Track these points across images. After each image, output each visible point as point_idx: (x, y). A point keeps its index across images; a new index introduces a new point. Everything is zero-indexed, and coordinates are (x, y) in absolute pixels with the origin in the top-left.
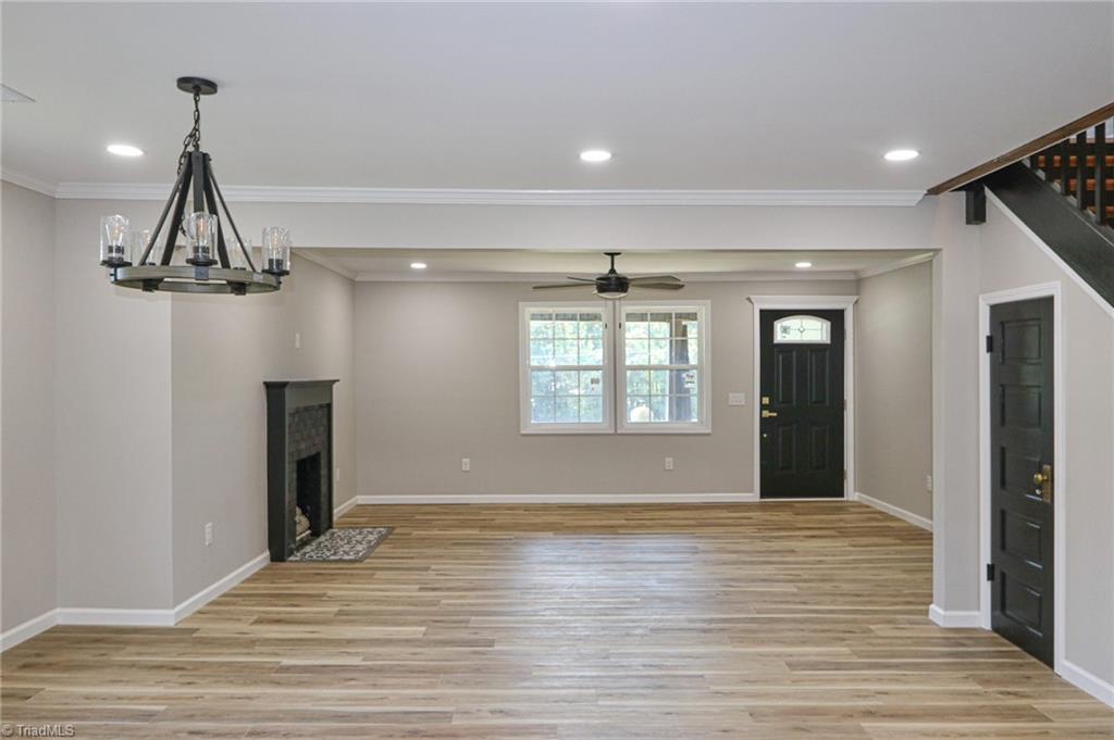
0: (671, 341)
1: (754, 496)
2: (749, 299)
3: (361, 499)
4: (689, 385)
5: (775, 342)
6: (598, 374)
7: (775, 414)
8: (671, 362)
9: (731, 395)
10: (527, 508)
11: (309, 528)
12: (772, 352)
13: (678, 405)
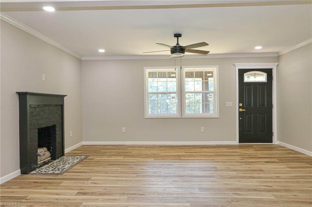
0: (203, 82)
1: (236, 142)
2: (234, 65)
3: (84, 143)
4: (210, 99)
5: (244, 82)
6: (174, 95)
7: (245, 110)
8: (203, 90)
9: (226, 102)
10: (147, 147)
11: (50, 157)
12: (243, 85)
13: (205, 106)
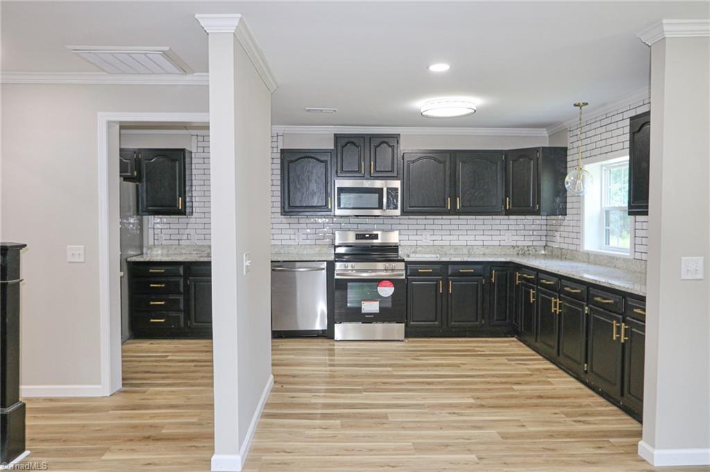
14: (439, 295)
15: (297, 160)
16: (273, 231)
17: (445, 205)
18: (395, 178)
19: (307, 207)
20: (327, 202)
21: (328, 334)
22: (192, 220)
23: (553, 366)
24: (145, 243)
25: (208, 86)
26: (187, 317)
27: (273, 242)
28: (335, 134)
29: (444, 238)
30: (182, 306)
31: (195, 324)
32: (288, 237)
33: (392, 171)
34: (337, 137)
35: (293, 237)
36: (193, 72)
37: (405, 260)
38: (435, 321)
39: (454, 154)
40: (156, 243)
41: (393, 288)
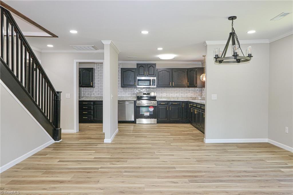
14: (167, 111)
15: (126, 71)
16: (119, 92)
17: (169, 85)
18: (155, 76)
19: (128, 85)
20: (134, 84)
21: (134, 122)
22: (95, 89)
23: (196, 129)
24: (81, 96)
25: (104, 53)
26: (94, 117)
27: (118, 96)
28: (137, 64)
29: (170, 94)
30: (92, 114)
31: (96, 119)
32: (123, 94)
33: (154, 74)
34: (138, 64)
35: (124, 94)
36: (98, 49)
37: (157, 100)
38: (166, 118)
39: (172, 69)
40: (84, 95)
41: (153, 109)
